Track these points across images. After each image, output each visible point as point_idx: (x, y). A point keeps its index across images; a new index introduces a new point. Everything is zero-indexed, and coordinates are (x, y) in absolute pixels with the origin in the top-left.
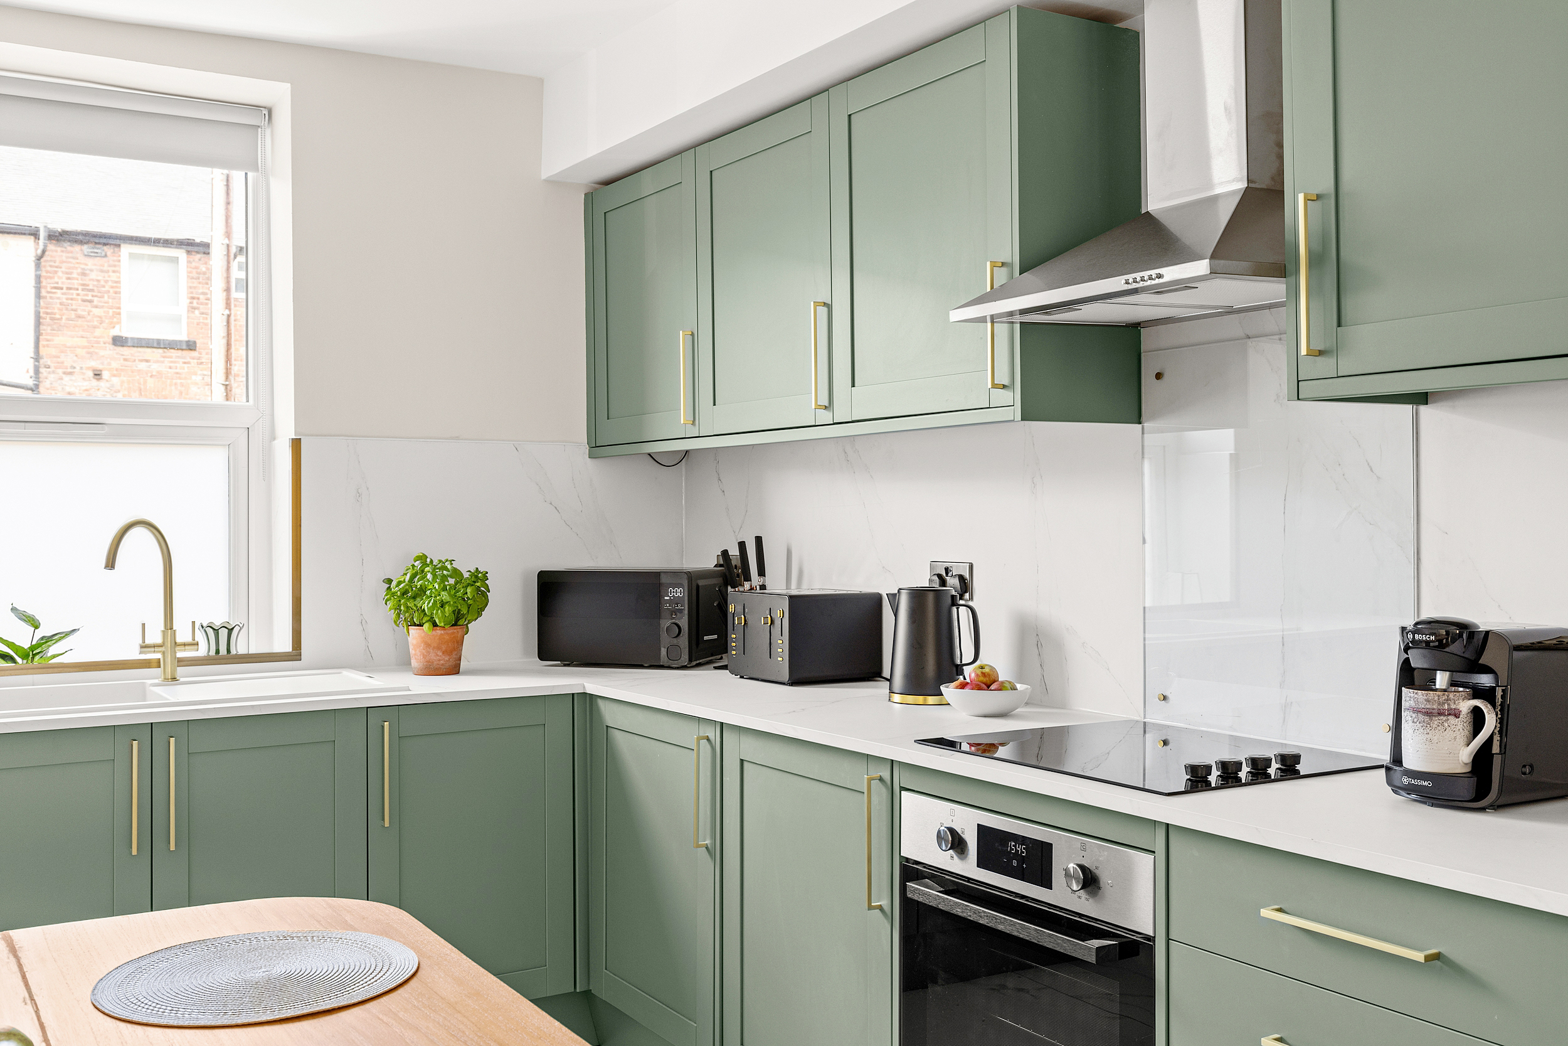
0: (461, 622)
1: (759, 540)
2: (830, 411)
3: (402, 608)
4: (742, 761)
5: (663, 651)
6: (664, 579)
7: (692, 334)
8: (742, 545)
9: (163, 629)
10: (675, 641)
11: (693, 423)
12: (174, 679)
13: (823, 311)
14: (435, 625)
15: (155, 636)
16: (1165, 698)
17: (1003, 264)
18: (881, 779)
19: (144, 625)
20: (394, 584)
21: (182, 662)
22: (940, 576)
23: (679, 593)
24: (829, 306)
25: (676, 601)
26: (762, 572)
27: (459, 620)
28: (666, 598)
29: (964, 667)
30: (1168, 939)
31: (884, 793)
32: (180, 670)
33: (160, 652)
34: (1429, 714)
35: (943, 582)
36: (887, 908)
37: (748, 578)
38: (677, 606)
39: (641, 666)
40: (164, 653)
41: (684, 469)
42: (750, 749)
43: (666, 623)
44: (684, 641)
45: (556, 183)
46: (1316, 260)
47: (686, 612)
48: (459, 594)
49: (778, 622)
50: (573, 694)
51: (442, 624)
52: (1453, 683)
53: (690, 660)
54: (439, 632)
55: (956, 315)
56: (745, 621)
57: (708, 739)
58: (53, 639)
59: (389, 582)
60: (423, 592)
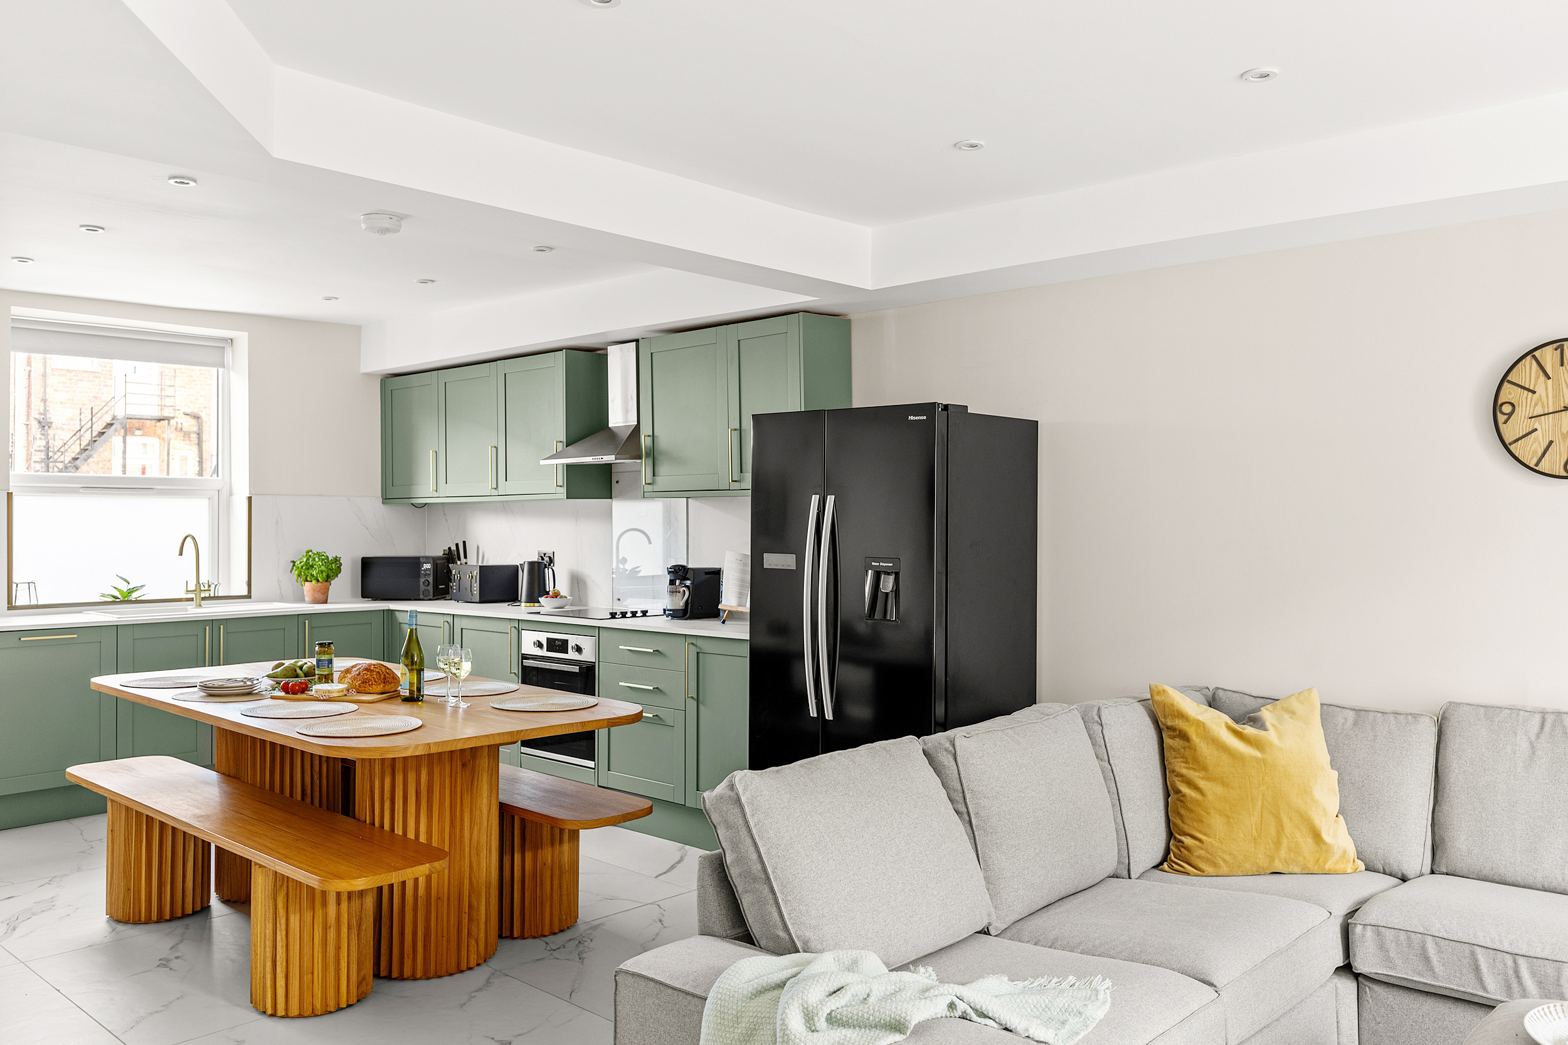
1: (464, 542)
2: (496, 490)
3: (302, 573)
4: (462, 629)
5: (421, 593)
6: (421, 560)
7: (436, 452)
8: (457, 545)
9: (195, 583)
10: (427, 588)
11: (436, 491)
12: (200, 606)
13: (495, 449)
14: (318, 581)
15: (192, 587)
16: (619, 599)
17: (560, 442)
18: (515, 627)
19: (187, 582)
20: (298, 562)
21: (204, 599)
22: (542, 557)
23: (427, 566)
24: (497, 448)
25: (427, 570)
26: (465, 557)
27: (328, 579)
28: (422, 569)
29: (549, 591)
30: (599, 662)
31: (516, 632)
32: (202, 602)
33: (194, 594)
34: (673, 592)
35: (543, 559)
36: (517, 673)
37: (459, 560)
38: (428, 572)
39: (410, 600)
40: (196, 594)
41: (426, 509)
42: (465, 623)
43: (422, 580)
44: (431, 588)
45: (369, 375)
46: (647, 455)
47: (432, 575)
48: (330, 567)
49: (474, 577)
50: (384, 610)
51: (320, 581)
52: (680, 583)
53: (434, 597)
54: (320, 584)
55: (542, 462)
56: (459, 578)
57: (448, 622)
58: (135, 589)
59: (294, 562)
60: (312, 566)
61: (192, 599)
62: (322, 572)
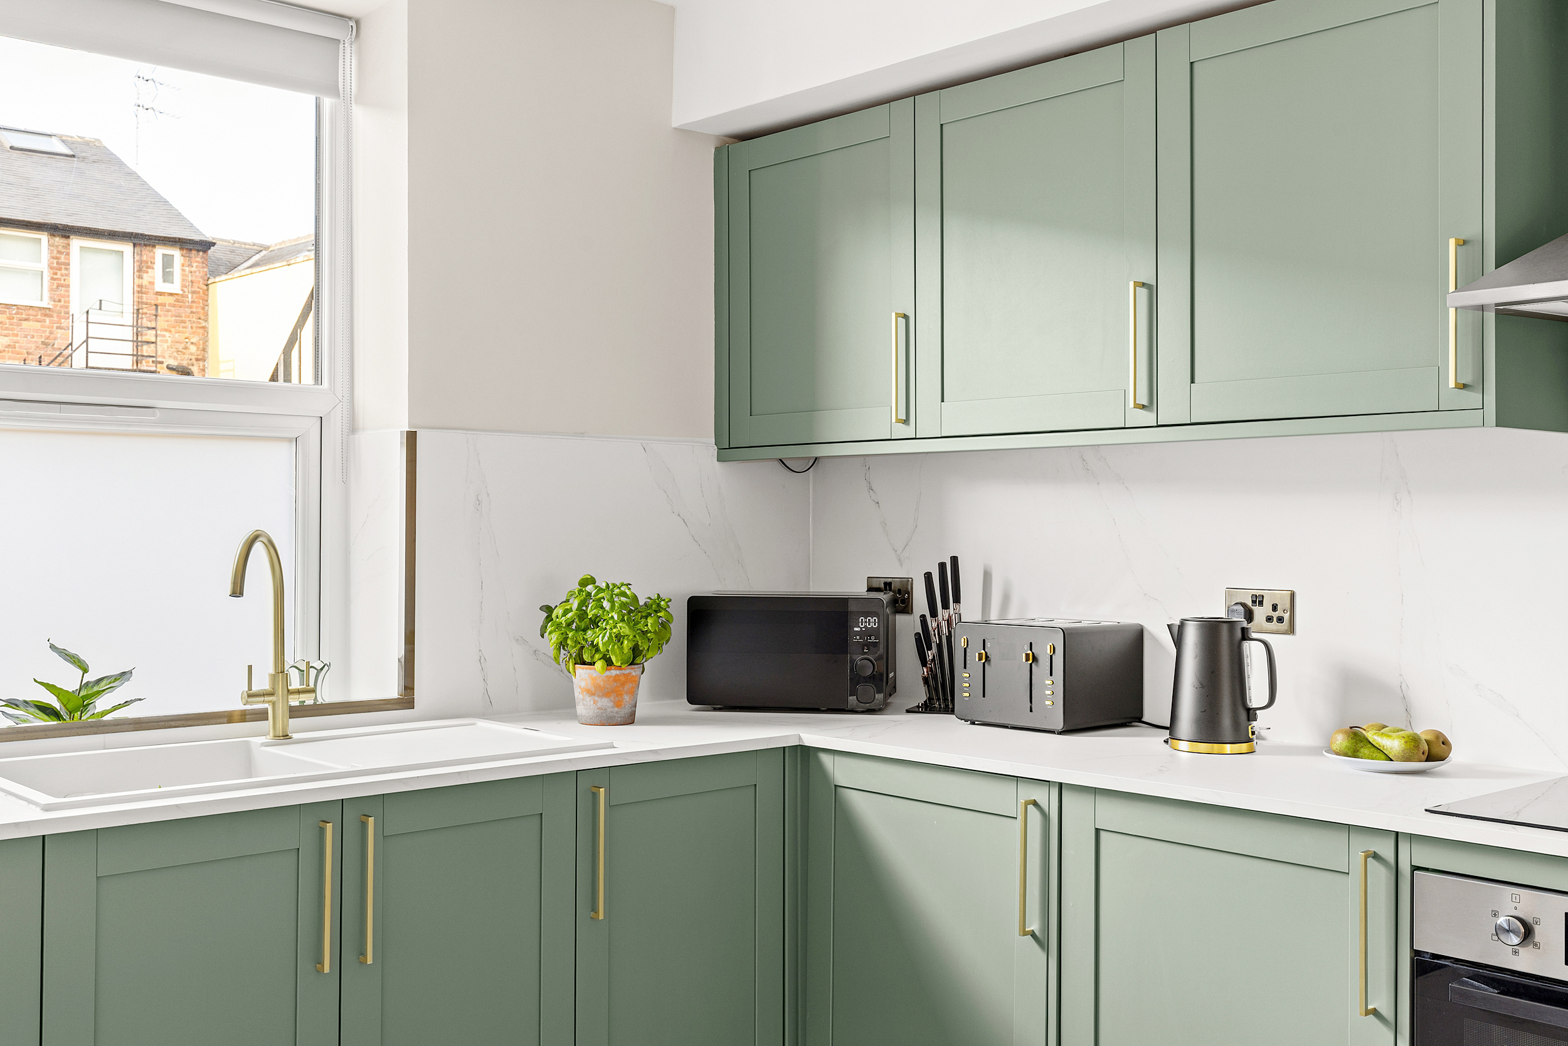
0: (638, 660)
2: (1152, 411)
3: (569, 642)
4: (1097, 831)
6: (852, 607)
7: (905, 316)
9: (272, 671)
11: (906, 422)
12: (286, 736)
13: (1142, 292)
14: (609, 663)
15: (262, 683)
18: (1374, 855)
19: (250, 667)
20: (558, 611)
23: (868, 623)
25: (868, 632)
28: (856, 629)
29: (1258, 712)
31: (1381, 872)
32: (293, 722)
33: (270, 702)
36: (1387, 1011)
38: (870, 639)
40: (274, 704)
41: (811, 476)
42: (1110, 814)
45: (685, 133)
48: (640, 626)
49: (1044, 662)
50: (784, 747)
51: (619, 664)
54: (614, 672)
56: (987, 657)
57: (1035, 804)
58: (103, 686)
59: (548, 610)
60: (595, 623)
61: (262, 715)
62: (619, 638)
